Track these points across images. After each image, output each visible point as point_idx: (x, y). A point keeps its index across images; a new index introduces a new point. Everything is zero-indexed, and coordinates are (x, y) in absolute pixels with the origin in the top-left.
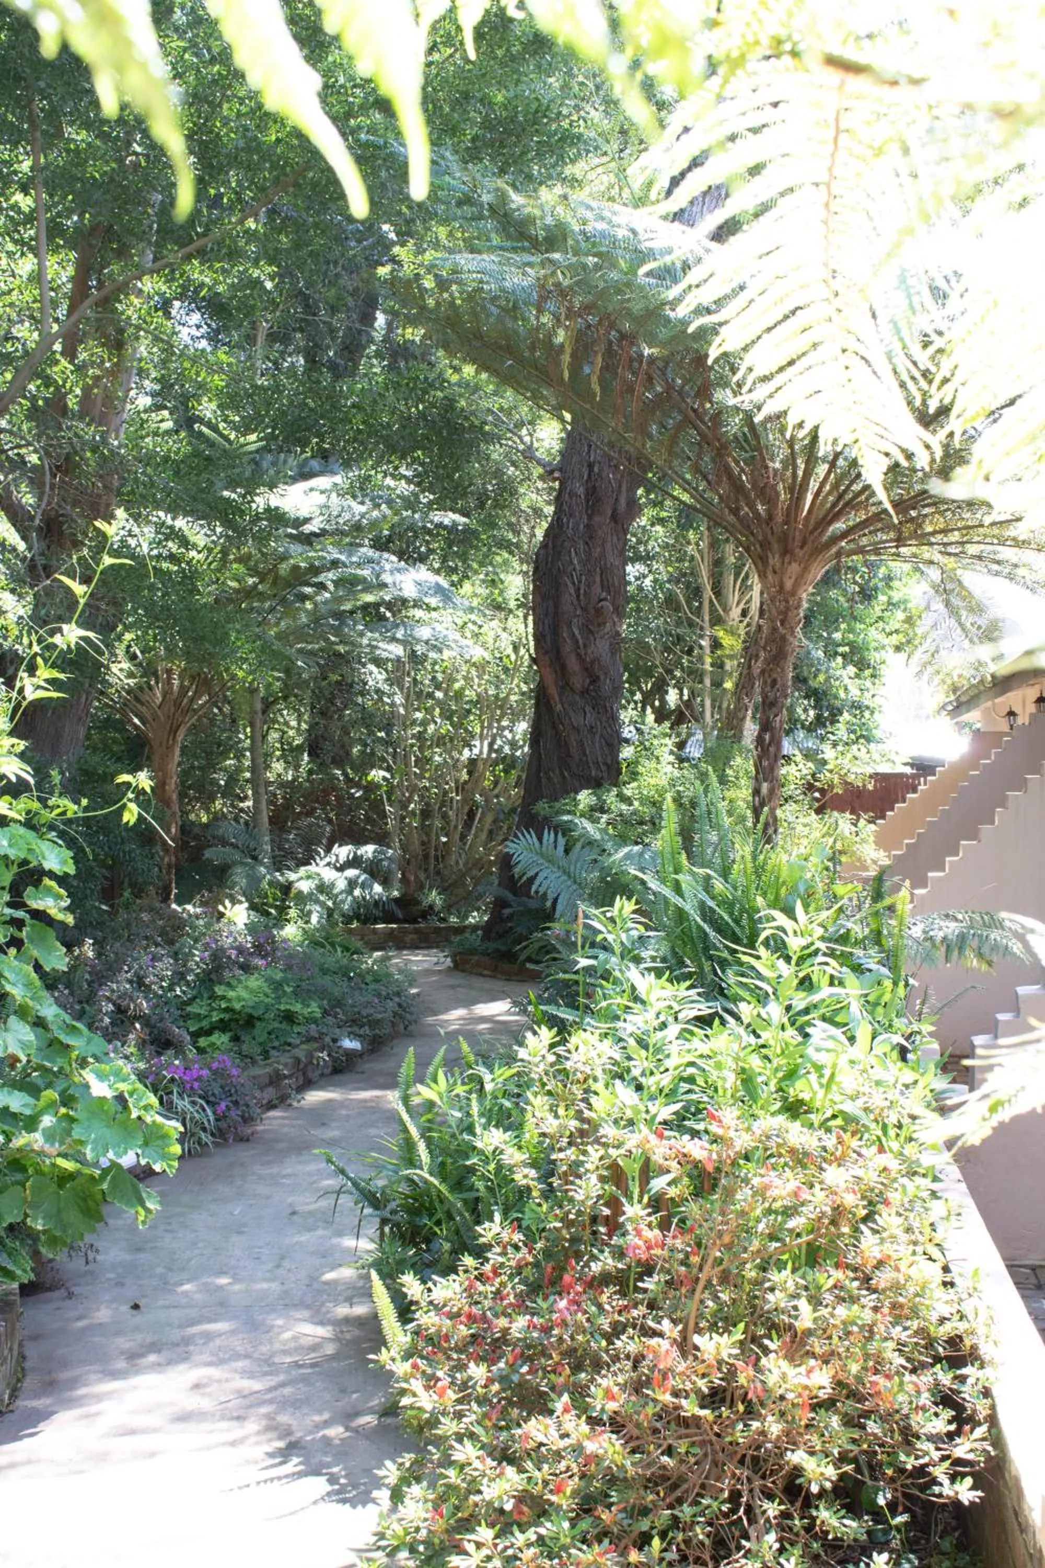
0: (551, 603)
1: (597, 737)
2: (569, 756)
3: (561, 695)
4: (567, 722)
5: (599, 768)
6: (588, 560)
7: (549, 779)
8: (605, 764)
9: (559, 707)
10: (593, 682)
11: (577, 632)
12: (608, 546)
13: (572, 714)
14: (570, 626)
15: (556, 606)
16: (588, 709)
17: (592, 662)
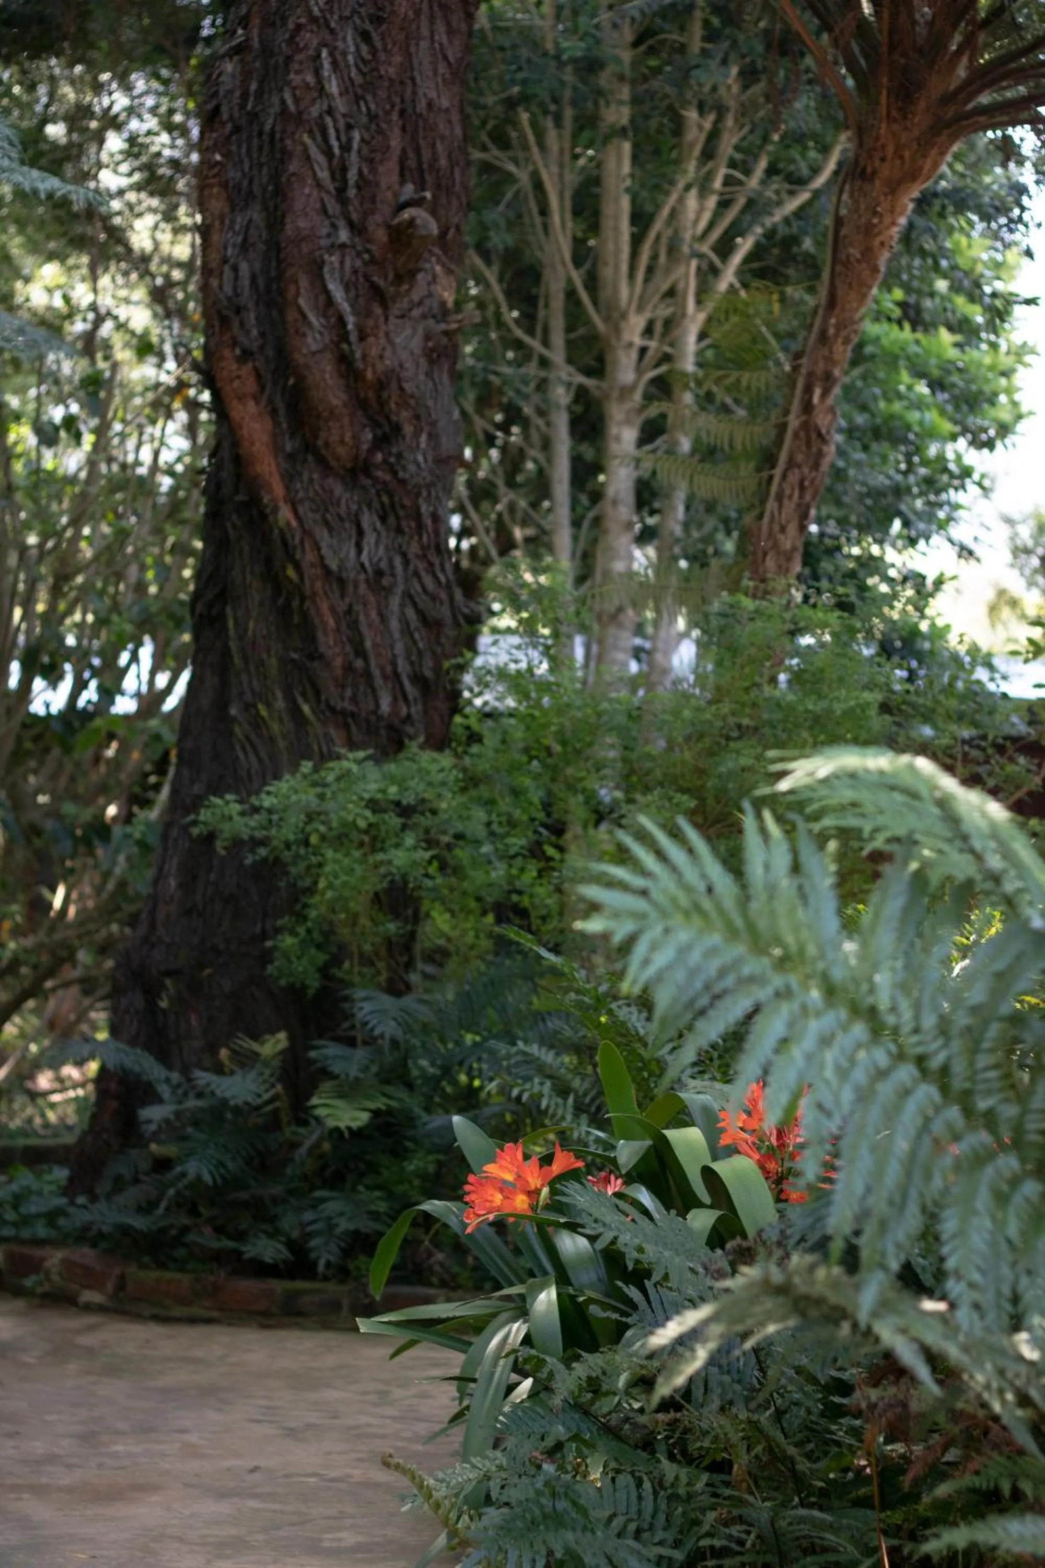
0: (256, 214)
1: (395, 602)
2: (315, 656)
3: (289, 478)
4: (310, 557)
5: (400, 695)
6: (369, 86)
7: (257, 723)
8: (418, 679)
9: (285, 514)
10: (382, 442)
11: (338, 294)
12: (423, 52)
13: (322, 534)
14: (316, 269)
15: (275, 221)
16: (367, 520)
17: (381, 385)
